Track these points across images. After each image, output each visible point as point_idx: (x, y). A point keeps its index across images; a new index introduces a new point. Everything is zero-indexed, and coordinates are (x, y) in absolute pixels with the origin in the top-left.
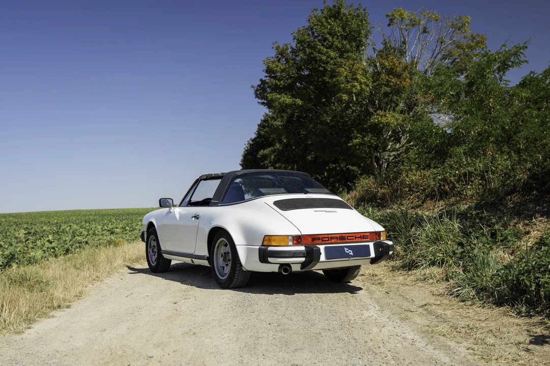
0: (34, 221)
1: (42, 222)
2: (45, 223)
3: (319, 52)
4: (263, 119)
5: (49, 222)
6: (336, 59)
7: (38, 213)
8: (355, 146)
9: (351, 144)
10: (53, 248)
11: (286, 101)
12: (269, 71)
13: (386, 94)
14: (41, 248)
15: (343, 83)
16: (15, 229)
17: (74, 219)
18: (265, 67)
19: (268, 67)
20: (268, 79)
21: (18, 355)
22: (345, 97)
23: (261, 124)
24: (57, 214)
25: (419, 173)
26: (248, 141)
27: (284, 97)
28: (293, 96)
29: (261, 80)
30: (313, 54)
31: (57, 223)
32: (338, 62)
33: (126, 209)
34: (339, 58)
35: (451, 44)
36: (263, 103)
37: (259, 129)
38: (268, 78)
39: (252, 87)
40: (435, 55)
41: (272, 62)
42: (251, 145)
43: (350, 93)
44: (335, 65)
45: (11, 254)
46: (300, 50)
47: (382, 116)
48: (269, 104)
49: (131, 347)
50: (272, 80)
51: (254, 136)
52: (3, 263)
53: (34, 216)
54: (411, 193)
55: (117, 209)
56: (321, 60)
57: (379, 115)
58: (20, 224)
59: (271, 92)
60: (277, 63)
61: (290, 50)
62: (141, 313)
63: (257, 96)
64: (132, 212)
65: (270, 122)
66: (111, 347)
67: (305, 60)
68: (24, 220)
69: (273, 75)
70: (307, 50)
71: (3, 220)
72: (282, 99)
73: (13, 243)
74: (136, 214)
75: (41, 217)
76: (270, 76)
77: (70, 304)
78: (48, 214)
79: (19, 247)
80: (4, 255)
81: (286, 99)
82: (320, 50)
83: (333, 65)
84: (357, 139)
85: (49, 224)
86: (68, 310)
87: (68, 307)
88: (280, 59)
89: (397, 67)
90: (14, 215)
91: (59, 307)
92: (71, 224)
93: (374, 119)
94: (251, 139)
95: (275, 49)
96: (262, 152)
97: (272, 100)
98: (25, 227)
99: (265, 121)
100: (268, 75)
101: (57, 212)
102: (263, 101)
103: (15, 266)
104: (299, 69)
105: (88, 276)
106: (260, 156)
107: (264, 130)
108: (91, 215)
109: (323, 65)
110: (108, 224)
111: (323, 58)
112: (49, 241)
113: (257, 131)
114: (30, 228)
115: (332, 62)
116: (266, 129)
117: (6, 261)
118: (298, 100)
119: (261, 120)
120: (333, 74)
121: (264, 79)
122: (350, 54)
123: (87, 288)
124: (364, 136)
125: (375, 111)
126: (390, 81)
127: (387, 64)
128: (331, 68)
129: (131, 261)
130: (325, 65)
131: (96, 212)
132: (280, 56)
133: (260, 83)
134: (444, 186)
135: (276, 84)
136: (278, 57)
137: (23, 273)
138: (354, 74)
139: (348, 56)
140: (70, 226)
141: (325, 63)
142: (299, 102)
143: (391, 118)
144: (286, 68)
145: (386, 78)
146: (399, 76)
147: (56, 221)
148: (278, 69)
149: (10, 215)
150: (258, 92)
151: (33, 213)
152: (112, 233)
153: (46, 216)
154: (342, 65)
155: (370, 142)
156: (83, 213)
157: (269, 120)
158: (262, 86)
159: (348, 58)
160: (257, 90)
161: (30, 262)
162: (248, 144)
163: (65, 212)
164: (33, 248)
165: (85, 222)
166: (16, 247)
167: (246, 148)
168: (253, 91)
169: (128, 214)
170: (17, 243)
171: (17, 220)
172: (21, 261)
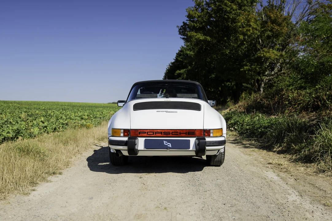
0: (30, 107)
1: (35, 108)
2: (37, 109)
3: (226, 4)
4: (180, 49)
5: (39, 108)
6: (236, 10)
7: (32, 102)
8: (245, 71)
9: (243, 69)
10: (46, 127)
11: (200, 37)
12: (190, 16)
13: (269, 37)
14: (37, 126)
15: (240, 28)
16: (18, 112)
17: (55, 107)
18: (187, 14)
19: (189, 14)
20: (188, 23)
21: (28, 216)
22: (241, 37)
23: (178, 53)
24: (44, 103)
25: (296, 92)
26: (169, 64)
27: (199, 35)
28: (205, 34)
29: (184, 22)
30: (221, 6)
31: (44, 109)
32: (238, 13)
33: (87, 103)
34: (239, 10)
35: (316, 4)
36: (183, 39)
37: (177, 56)
38: (188, 21)
39: (178, 27)
40: (305, 11)
41: (192, 10)
42: (171, 66)
43: (244, 34)
44: (235, 14)
45: (18, 129)
46: (212, 3)
47: (266, 52)
48: (187, 39)
49: (116, 216)
50: (191, 23)
51: (173, 61)
52: (12, 136)
53: (30, 104)
54: (290, 105)
55: (82, 103)
56: (226, 11)
57: (264, 51)
58: (21, 108)
59: (190, 31)
60: (195, 12)
61: (204, 3)
62: (117, 184)
63: (180, 33)
64: (91, 105)
65: (184, 52)
66: (100, 215)
67: (214, 10)
68: (23, 106)
69: (192, 20)
70: (217, 3)
71: (11, 105)
72: (198, 36)
73: (18, 121)
74: (94, 107)
75: (34, 105)
76: (190, 20)
77: (61, 171)
78: (39, 103)
79: (22, 124)
80: (13, 130)
81: (201, 37)
82: (226, 3)
83: (234, 15)
84: (247, 66)
85: (39, 110)
86: (60, 176)
87: (60, 174)
88: (197, 9)
89: (279, 18)
90: (18, 102)
91: (54, 173)
92: (54, 111)
93: (261, 54)
94: (171, 62)
95: (194, 1)
96: (178, 72)
97: (191, 37)
98: (25, 110)
99: (181, 51)
100: (189, 19)
101: (44, 102)
102: (184, 37)
103: (20, 138)
104: (210, 16)
105: (72, 149)
106: (176, 74)
107: (181, 57)
108: (66, 105)
109: (227, 14)
110: (78, 112)
111: (228, 9)
112: (42, 121)
113: (175, 58)
114: (28, 111)
115: (233, 12)
116: (182, 57)
117: (15, 135)
118: (208, 37)
119: (179, 50)
120: (234, 21)
121: (185, 22)
122: (246, 8)
123: (72, 159)
124: (251, 65)
125: (262, 49)
126: (274, 28)
127: (272, 16)
128: (233, 17)
129: (98, 140)
130: (229, 14)
131: (68, 104)
132: (197, 7)
133: (182, 24)
134: (317, 102)
135: (194, 26)
136: (196, 7)
137: (28, 145)
138: (249, 21)
139: (245, 9)
140: (54, 112)
141: (228, 13)
142: (209, 38)
143: (272, 54)
144: (201, 15)
145: (271, 26)
146: (279, 25)
147: (44, 108)
148: (196, 15)
149: (15, 102)
150: (181, 31)
151: (29, 102)
152: (82, 119)
153: (37, 104)
154: (240, 15)
155: (255, 69)
156: (60, 104)
157: (184, 50)
158: (184, 27)
159: (245, 10)
160: (180, 29)
161: (31, 136)
162: (169, 66)
163: (49, 102)
164: (32, 126)
165: (62, 110)
166: (21, 124)
167: (168, 69)
168: (178, 30)
169: (89, 106)
170: (21, 121)
171: (19, 106)
172: (25, 135)
